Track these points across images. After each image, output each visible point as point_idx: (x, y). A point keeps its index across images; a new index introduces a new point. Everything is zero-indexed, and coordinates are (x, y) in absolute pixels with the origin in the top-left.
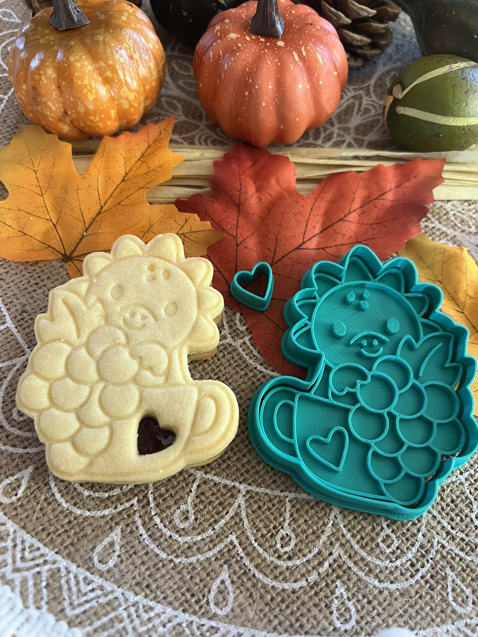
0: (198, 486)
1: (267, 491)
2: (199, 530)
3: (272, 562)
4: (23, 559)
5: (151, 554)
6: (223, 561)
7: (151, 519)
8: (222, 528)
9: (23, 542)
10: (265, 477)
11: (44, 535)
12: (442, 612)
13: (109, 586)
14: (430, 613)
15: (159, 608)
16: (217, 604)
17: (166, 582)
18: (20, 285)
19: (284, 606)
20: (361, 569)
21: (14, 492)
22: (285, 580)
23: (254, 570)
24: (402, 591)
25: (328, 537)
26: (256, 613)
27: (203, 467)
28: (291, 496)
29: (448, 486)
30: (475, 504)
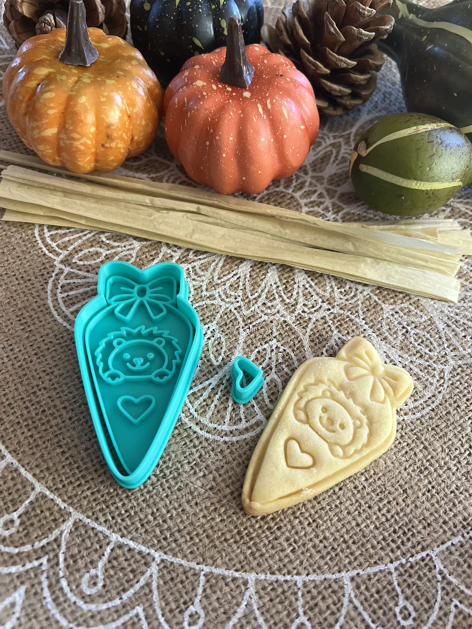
0: (112, 550)
1: (184, 562)
2: (106, 598)
5: (52, 620)
7: (58, 581)
8: (130, 598)
10: (183, 546)
25: (239, 619)
27: (120, 530)
28: (207, 569)
29: (375, 574)
30: (401, 597)
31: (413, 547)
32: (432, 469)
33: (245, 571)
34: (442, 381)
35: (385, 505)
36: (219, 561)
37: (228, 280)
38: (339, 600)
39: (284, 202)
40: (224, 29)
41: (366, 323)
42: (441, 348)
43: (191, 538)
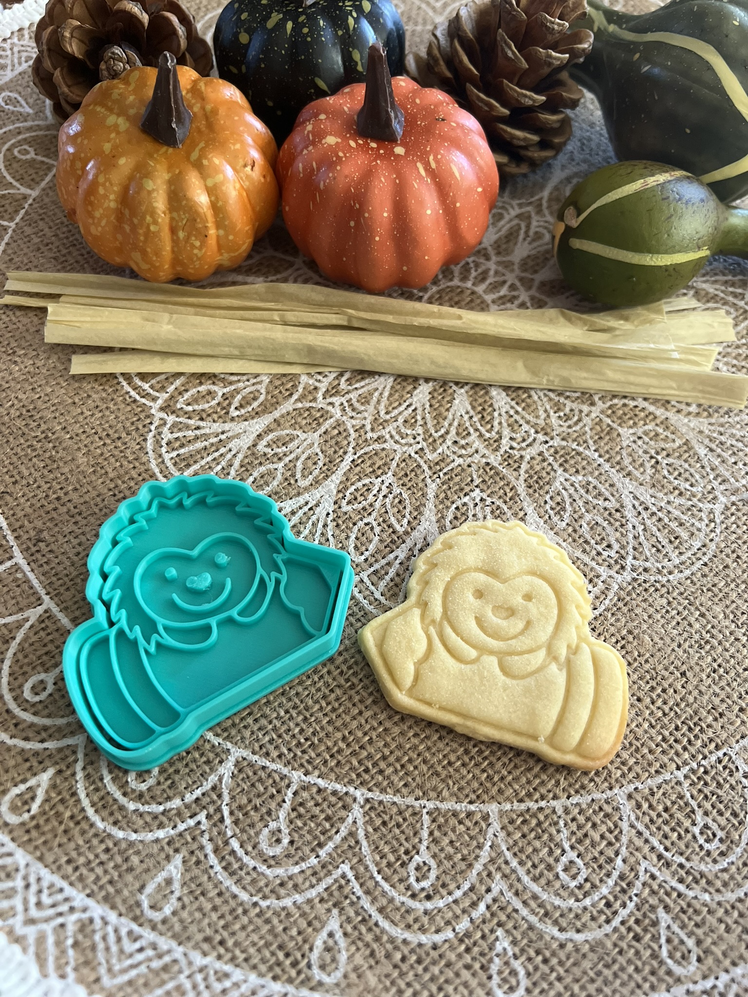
0: (295, 793)
1: (395, 799)
2: (296, 858)
3: (403, 903)
4: (39, 904)
5: (227, 895)
6: (331, 903)
7: (226, 843)
8: (330, 854)
9: (39, 880)
10: (392, 778)
11: (69, 869)
12: (653, 973)
13: (165, 943)
14: (635, 976)
15: (237, 975)
16: (323, 967)
17: (248, 936)
18: (34, 501)
19: (420, 969)
20: (533, 912)
21: (26, 807)
22: (423, 930)
23: (376, 916)
24: (593, 943)
25: (484, 865)
26: (380, 981)
27: (302, 765)
28: (430, 805)
29: (659, 787)
30: (699, 813)
31: (705, 746)
32: (715, 642)
33: (483, 802)
34: (713, 525)
35: (659, 696)
36: (445, 793)
37: (400, 413)
38: (616, 826)
39: (463, 300)
40: (356, 63)
41: (600, 456)
42: (706, 481)
43: (403, 766)
